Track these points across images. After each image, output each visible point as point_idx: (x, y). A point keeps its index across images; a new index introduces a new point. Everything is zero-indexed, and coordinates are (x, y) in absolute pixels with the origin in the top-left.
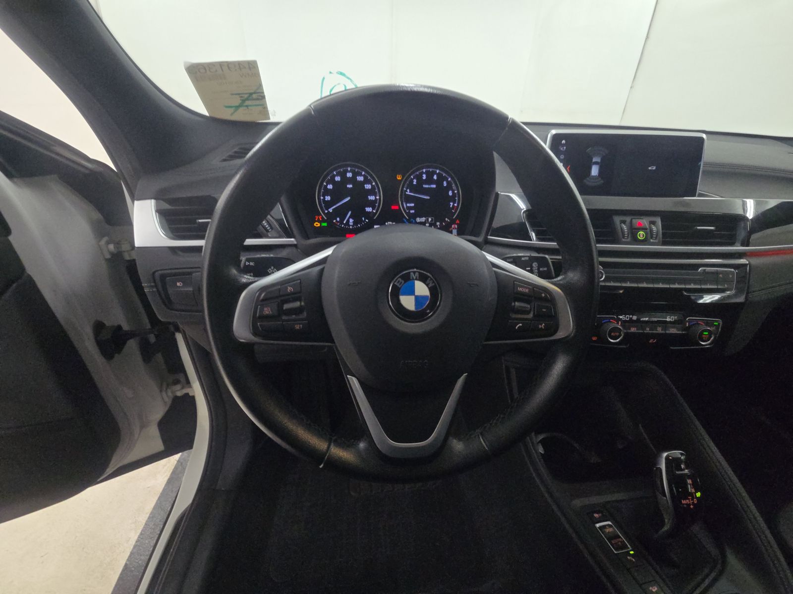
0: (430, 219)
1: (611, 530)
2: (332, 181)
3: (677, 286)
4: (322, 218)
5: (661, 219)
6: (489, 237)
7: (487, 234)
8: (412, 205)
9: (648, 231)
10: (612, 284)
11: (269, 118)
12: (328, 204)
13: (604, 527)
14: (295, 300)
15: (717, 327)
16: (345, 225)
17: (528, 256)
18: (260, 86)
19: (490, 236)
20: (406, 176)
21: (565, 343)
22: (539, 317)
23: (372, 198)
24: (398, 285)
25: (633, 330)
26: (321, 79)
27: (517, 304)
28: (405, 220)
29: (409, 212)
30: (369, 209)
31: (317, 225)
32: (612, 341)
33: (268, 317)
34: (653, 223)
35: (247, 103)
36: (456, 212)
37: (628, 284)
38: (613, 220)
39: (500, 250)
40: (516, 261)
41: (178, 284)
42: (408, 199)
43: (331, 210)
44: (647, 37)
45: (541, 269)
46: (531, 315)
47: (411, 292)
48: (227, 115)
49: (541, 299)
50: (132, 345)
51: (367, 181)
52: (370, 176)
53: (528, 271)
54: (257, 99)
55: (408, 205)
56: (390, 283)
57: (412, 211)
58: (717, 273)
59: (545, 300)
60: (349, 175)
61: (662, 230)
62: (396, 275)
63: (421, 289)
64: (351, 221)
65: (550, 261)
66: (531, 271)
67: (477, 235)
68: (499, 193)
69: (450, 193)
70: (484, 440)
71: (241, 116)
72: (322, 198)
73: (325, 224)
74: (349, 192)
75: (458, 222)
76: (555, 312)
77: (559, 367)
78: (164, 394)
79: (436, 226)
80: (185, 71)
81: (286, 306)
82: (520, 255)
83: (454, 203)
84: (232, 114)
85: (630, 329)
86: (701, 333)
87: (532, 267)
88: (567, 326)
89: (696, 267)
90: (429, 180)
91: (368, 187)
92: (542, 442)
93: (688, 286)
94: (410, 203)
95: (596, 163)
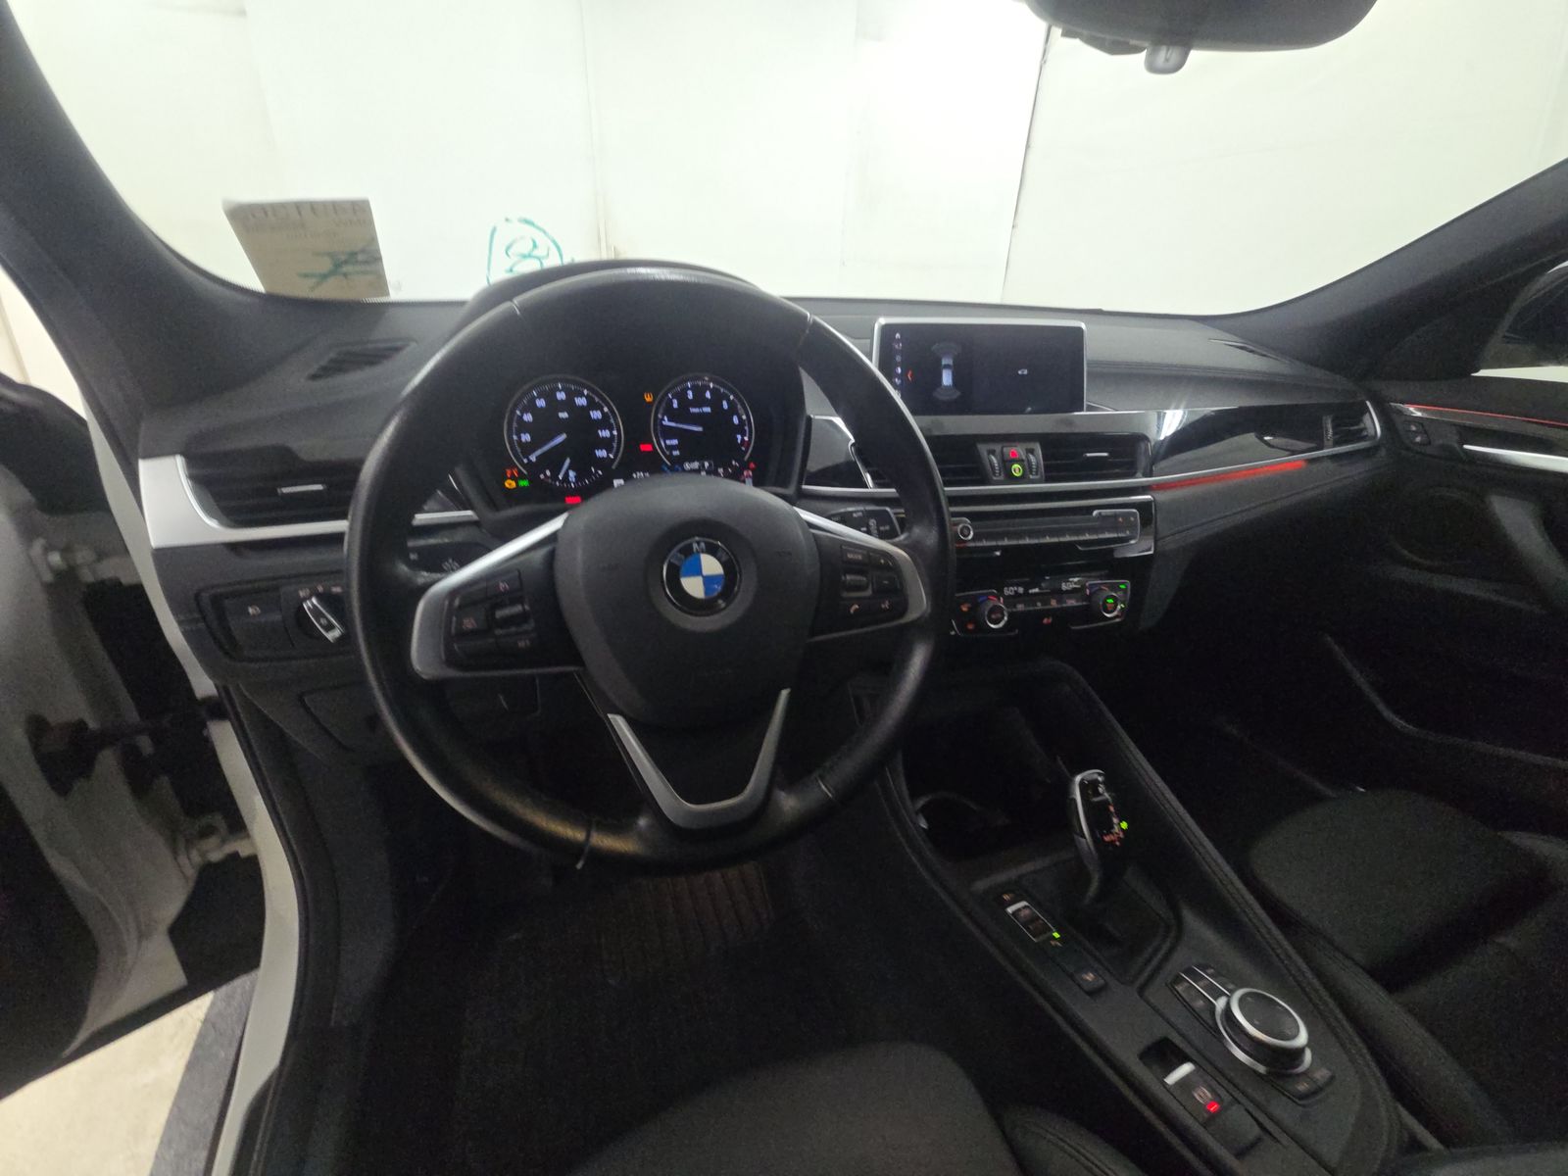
0: (706, 464)
1: (1027, 912)
2: (531, 407)
3: (1067, 538)
4: (520, 472)
5: (1041, 444)
6: (804, 487)
7: (800, 483)
8: (675, 442)
9: (1026, 463)
10: (985, 543)
11: (388, 294)
12: (528, 449)
13: (1019, 910)
14: (513, 602)
15: (1125, 591)
16: (561, 482)
17: (862, 511)
18: (374, 239)
19: (806, 484)
20: (659, 396)
21: (919, 627)
22: (882, 592)
23: (604, 434)
24: (676, 563)
25: (1020, 607)
26: (489, 232)
27: (848, 577)
28: (666, 469)
29: (671, 454)
30: (601, 453)
31: (510, 484)
32: (992, 626)
33: (473, 633)
34: (1031, 451)
35: (345, 269)
36: (747, 449)
37: (1006, 542)
38: (976, 447)
39: (823, 505)
40: (844, 519)
41: (251, 610)
42: (668, 433)
43: (533, 458)
44: (1028, 146)
45: (882, 528)
46: (869, 593)
47: (697, 570)
48: (303, 290)
49: (880, 567)
50: (108, 761)
51: (592, 405)
52: (598, 397)
53: (864, 532)
54: (366, 262)
55: (668, 442)
56: (663, 563)
57: (676, 453)
58: (1116, 516)
59: (886, 567)
60: (561, 396)
61: (1044, 460)
62: (670, 550)
63: (711, 565)
64: (572, 474)
65: (892, 515)
66: (868, 532)
67: (784, 484)
68: (812, 416)
69: (736, 420)
70: (826, 787)
71: (331, 291)
72: (515, 437)
73: (524, 483)
74: (562, 426)
75: (752, 465)
76: (901, 584)
77: (918, 661)
78: (183, 859)
79: (717, 474)
80: (225, 217)
81: (500, 614)
82: (850, 509)
83: (743, 435)
84: (312, 289)
85: (1015, 606)
86: (1105, 602)
87: (868, 526)
88: (920, 602)
89: (1090, 509)
90: (700, 401)
91: (596, 415)
92: (923, 810)
93: (1082, 538)
94: (670, 439)
95: (947, 367)
